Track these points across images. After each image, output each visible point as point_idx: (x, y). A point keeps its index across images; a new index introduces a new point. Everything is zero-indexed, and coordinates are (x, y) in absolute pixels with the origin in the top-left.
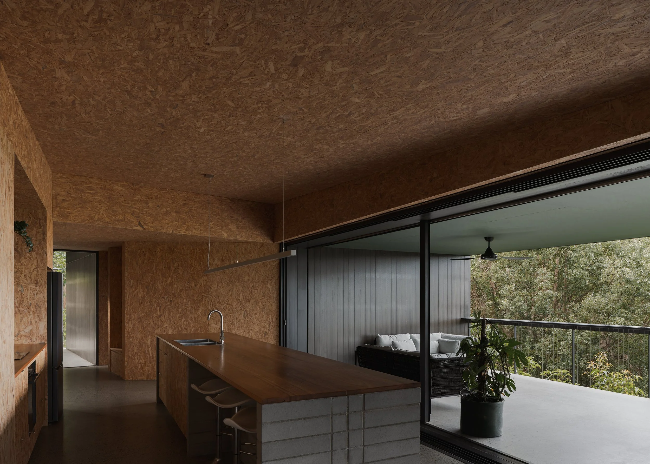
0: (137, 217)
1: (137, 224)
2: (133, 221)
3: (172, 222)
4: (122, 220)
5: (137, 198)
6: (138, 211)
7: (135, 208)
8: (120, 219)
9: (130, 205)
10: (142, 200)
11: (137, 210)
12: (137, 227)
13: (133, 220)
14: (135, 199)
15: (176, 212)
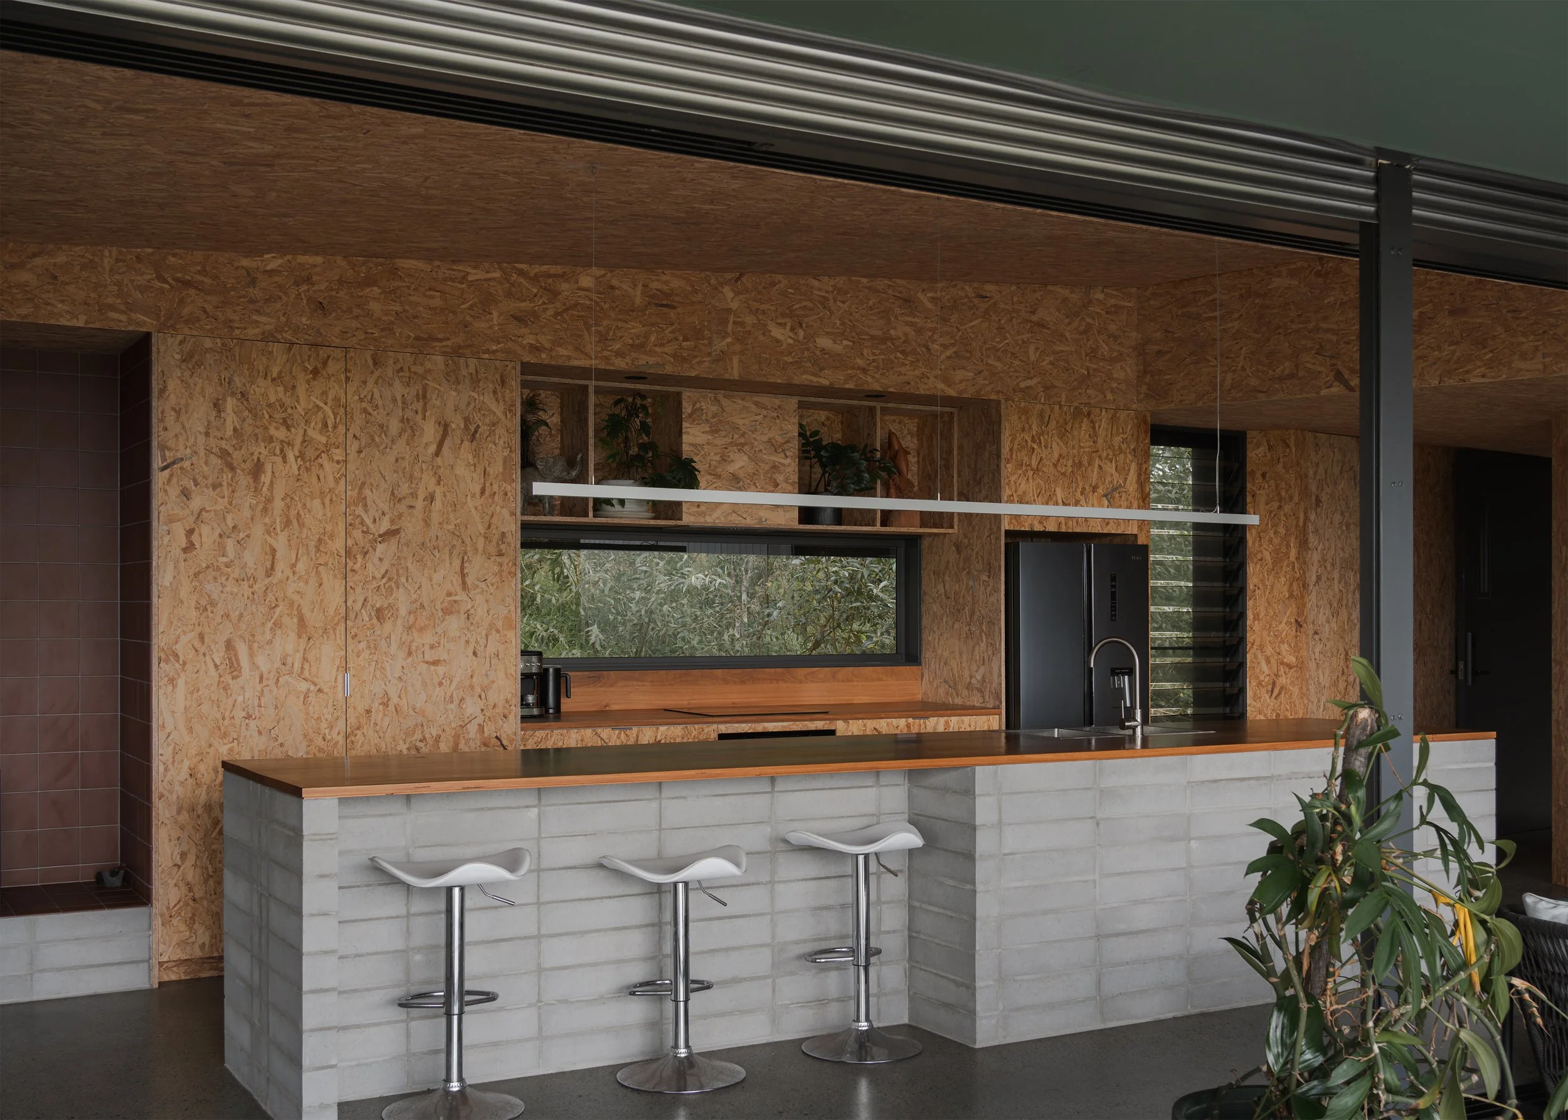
0: (1332, 357)
1: (1330, 378)
2: (1320, 372)
3: (1439, 348)
4: (1291, 376)
5: (1332, 299)
6: (1335, 338)
7: (1327, 331)
8: (1287, 372)
9: (1311, 325)
10: (1345, 299)
11: (1329, 336)
12: (1331, 386)
13: (1320, 369)
14: (1326, 301)
15: (1453, 313)
